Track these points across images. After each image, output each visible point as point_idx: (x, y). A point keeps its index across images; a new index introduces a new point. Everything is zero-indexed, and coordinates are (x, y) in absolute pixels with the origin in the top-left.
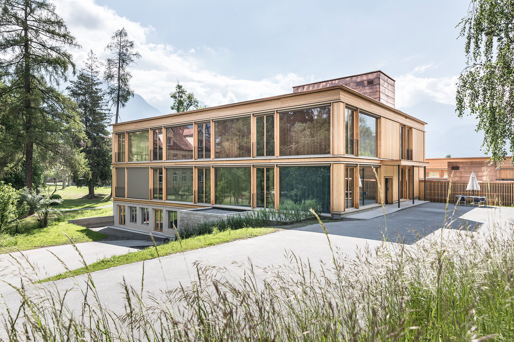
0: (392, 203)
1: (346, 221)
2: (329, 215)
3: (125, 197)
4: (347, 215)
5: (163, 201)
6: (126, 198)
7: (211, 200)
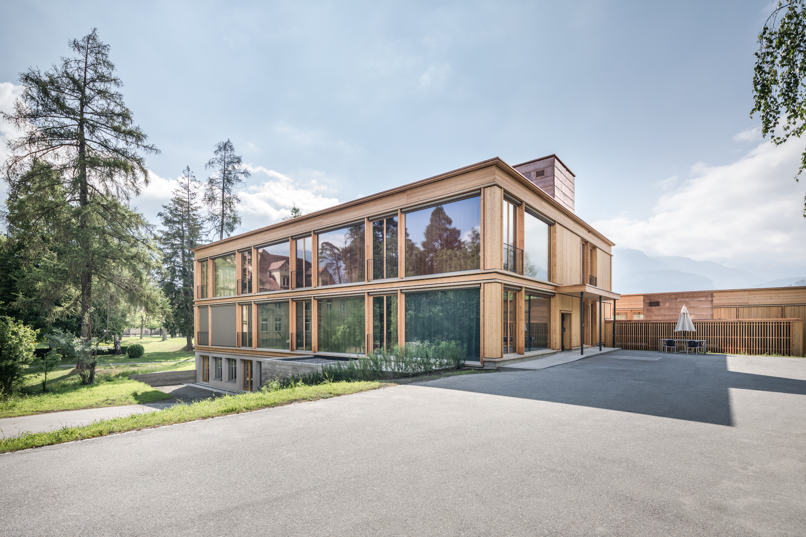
0: (570, 350)
1: (504, 371)
2: (478, 364)
3: (208, 345)
4: (506, 363)
5: (253, 349)
6: (210, 346)
7: (313, 345)
